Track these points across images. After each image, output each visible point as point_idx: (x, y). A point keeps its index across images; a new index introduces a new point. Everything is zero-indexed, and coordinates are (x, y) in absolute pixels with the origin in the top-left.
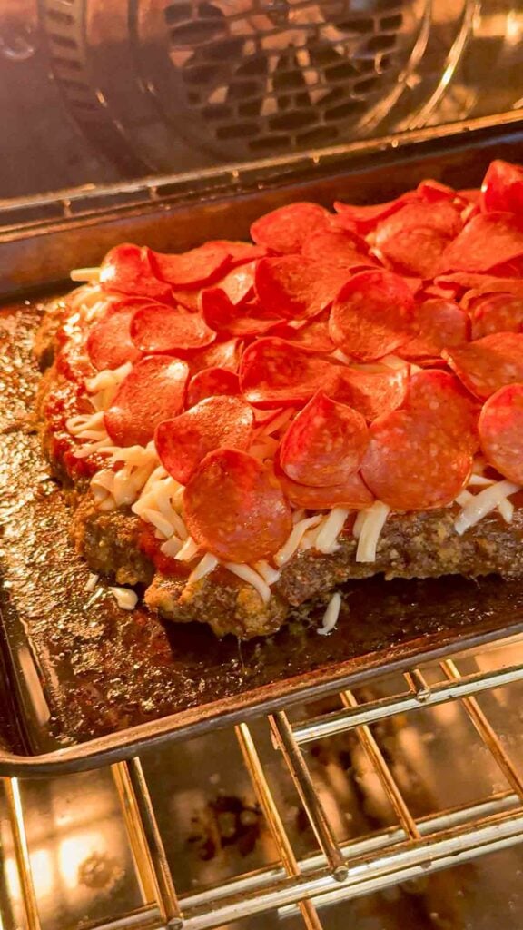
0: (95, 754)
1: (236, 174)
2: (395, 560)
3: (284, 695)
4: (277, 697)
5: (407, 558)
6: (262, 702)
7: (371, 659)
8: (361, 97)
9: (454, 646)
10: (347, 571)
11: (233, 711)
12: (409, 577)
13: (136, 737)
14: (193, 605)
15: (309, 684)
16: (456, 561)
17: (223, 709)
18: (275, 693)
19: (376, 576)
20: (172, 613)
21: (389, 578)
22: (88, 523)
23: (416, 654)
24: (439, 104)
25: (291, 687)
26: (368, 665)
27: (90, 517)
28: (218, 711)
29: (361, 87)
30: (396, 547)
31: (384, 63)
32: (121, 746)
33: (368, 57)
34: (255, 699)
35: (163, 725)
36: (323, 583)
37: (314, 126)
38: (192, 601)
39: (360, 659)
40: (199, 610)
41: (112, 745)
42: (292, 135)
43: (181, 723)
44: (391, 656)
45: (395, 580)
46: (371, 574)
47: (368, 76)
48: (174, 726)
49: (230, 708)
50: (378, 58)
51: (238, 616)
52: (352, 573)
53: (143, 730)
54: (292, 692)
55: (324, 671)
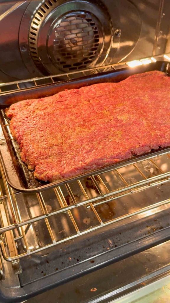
1: (68, 75)
8: (90, 60)
23: (99, 170)
24: (105, 61)
29: (91, 58)
31: (95, 53)
33: (92, 52)
37: (82, 65)
41: (45, 187)
42: (78, 67)
47: (92, 55)
48: (56, 183)
50: (94, 52)
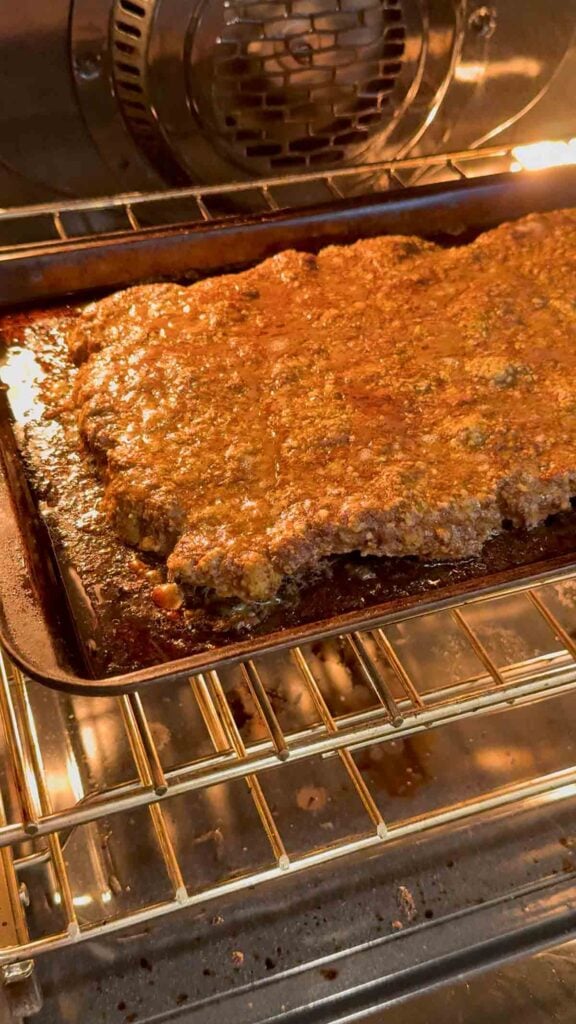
0: (144, 681)
2: (371, 540)
3: (288, 641)
4: (283, 642)
5: (380, 540)
6: (271, 646)
7: (353, 616)
8: (362, 128)
9: (416, 609)
10: (331, 547)
11: (249, 652)
12: (380, 554)
13: (176, 669)
14: (207, 572)
15: (307, 633)
16: (418, 545)
17: (240, 650)
18: (280, 640)
19: (353, 553)
20: (190, 577)
21: (364, 554)
22: (119, 498)
23: (387, 614)
25: (293, 636)
26: (351, 621)
27: (121, 493)
28: (238, 652)
29: (365, 120)
30: (372, 530)
31: (385, 101)
32: (164, 676)
33: (371, 96)
34: (265, 644)
35: (196, 660)
36: (312, 556)
37: (325, 149)
38: (207, 569)
39: (344, 616)
40: (212, 577)
41: (157, 674)
42: (307, 156)
43: (209, 660)
44: (368, 615)
45: (369, 555)
46: (350, 551)
47: (371, 111)
48: (204, 662)
49: (246, 649)
50: (380, 96)
51: (243, 583)
52: (334, 549)
53: (181, 664)
54: (293, 639)
55: (317, 624)
